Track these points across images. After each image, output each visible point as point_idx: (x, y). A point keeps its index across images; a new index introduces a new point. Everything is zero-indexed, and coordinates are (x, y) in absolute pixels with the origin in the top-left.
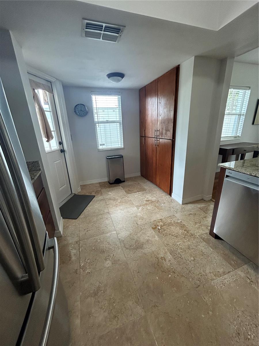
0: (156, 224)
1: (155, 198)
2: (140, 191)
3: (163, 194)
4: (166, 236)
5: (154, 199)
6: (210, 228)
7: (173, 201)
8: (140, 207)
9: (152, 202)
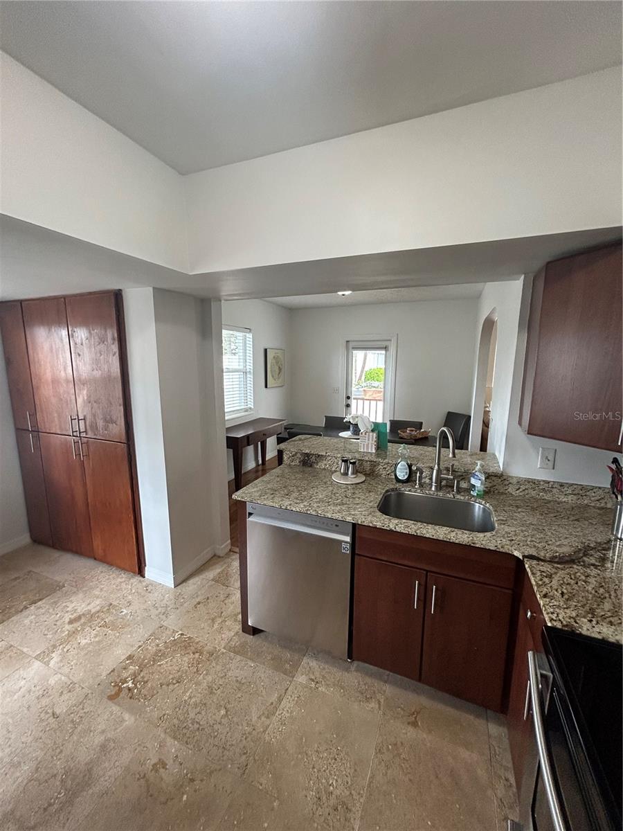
0: (118, 681)
1: (98, 602)
2: (41, 600)
3: (119, 580)
4: (152, 696)
5: (95, 605)
6: (241, 617)
7: (151, 587)
8: (53, 655)
9: (91, 617)
